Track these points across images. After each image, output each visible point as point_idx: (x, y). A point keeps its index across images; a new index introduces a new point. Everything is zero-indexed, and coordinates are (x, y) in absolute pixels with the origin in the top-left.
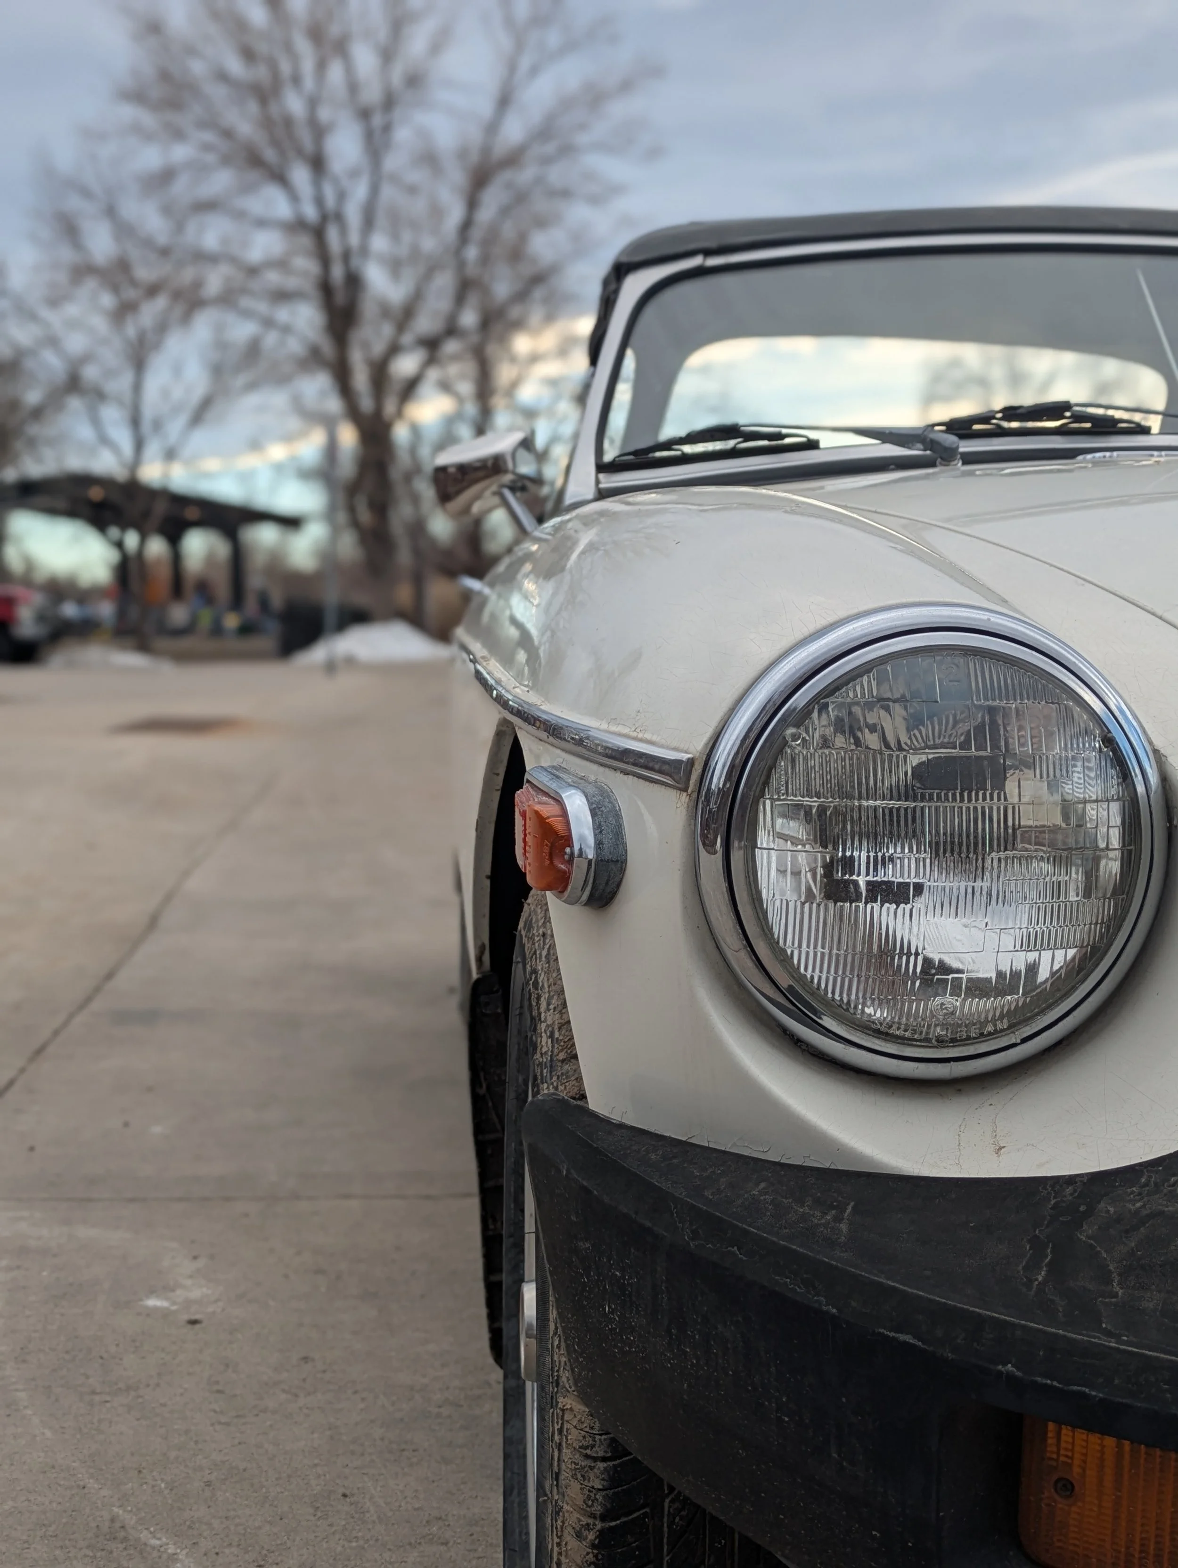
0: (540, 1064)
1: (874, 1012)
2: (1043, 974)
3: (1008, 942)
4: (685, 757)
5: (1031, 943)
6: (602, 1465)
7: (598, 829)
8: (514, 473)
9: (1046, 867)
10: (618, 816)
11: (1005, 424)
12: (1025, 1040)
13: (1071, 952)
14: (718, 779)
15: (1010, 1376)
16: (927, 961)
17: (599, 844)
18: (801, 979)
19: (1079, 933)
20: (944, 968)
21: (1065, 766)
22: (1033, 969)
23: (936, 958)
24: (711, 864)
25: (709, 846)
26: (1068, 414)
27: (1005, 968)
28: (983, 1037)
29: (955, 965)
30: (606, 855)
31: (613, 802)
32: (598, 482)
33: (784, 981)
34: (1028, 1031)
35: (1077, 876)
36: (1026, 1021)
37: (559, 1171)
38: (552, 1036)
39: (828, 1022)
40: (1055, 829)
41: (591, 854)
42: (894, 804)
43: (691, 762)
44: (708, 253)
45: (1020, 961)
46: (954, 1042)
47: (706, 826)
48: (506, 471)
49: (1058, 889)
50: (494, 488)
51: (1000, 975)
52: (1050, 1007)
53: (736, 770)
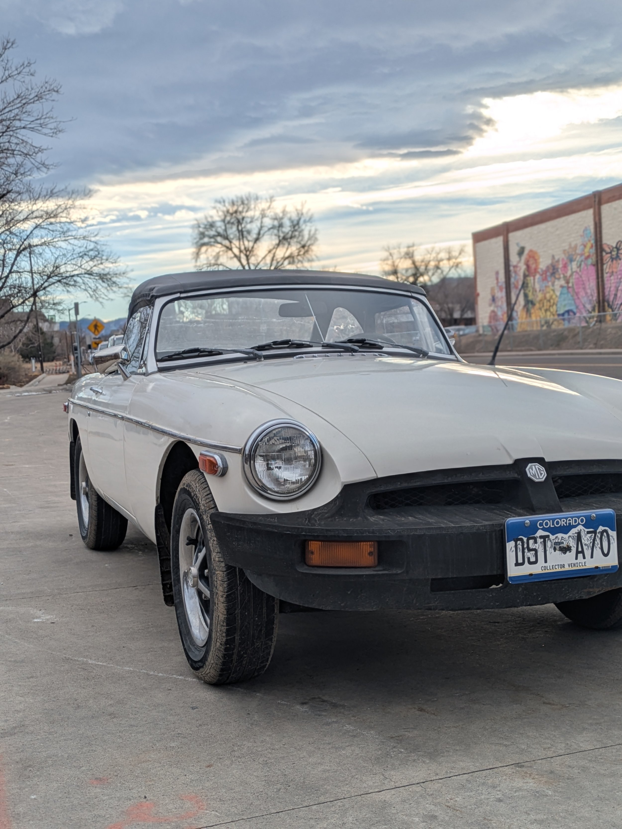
0: (202, 512)
1: (276, 489)
2: (303, 480)
3: (297, 475)
4: (240, 448)
5: (301, 475)
6: (226, 582)
7: (222, 462)
8: (122, 359)
9: (303, 462)
10: (225, 459)
11: (273, 346)
12: (300, 492)
13: (307, 476)
14: (247, 452)
15: (304, 535)
16: (284, 479)
17: (223, 465)
18: (264, 484)
19: (308, 473)
20: (287, 480)
21: (304, 445)
22: (301, 479)
23: (286, 478)
24: (247, 466)
25: (247, 463)
26: (290, 343)
27: (297, 479)
28: (294, 492)
29: (289, 479)
30: (225, 466)
31: (224, 457)
32: (157, 365)
33: (260, 484)
34: (301, 490)
35: (307, 463)
36: (301, 489)
37: (221, 523)
38: (204, 506)
39: (269, 492)
40: (303, 456)
41: (221, 466)
42: (277, 453)
43: (242, 449)
44: (181, 293)
45: (299, 478)
46: (289, 493)
47: (246, 460)
48: (119, 358)
49: (305, 466)
50: (116, 363)
51: (296, 480)
52: (304, 486)
53: (250, 451)
